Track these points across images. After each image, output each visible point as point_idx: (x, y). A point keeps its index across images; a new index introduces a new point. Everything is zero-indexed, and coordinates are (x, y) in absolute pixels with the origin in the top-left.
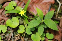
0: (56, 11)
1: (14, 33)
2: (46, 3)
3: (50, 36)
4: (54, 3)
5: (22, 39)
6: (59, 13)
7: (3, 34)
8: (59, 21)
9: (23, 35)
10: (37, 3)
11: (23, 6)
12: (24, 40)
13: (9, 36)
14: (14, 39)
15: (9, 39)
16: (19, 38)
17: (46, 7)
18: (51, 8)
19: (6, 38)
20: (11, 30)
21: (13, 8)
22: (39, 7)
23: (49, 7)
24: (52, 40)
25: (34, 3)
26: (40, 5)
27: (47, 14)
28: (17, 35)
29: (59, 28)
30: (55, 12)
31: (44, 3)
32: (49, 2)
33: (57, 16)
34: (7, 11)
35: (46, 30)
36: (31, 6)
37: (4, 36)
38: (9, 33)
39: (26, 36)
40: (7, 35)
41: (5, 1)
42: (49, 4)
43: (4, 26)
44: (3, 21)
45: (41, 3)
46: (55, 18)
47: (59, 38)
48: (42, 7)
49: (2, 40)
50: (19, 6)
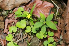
0: (55, 13)
1: (23, 32)
2: (47, 8)
3: (51, 34)
4: (54, 7)
5: (29, 37)
6: (57, 15)
7: (14, 34)
8: (58, 22)
9: (29, 34)
10: (40, 8)
11: (29, 10)
12: (31, 37)
13: (19, 35)
14: (23, 37)
15: (19, 37)
16: (26, 36)
17: (47, 10)
18: (51, 11)
19: (16, 36)
20: (20, 30)
21: (21, 13)
22: (42, 10)
23: (49, 10)
24: (53, 37)
25: (37, 7)
26: (42, 9)
27: (48, 17)
28: (25, 34)
29: (58, 27)
30: (54, 15)
31: (45, 7)
32: (49, 7)
33: (56, 17)
34: (16, 15)
35: (48, 29)
36: (35, 10)
37: (14, 35)
38: (19, 33)
39: (32, 34)
40: (17, 34)
41: (14, 7)
42: (49, 8)
43: (14, 27)
44: (13, 23)
45: (43, 8)
46: (54, 19)
47: (58, 35)
48: (44, 10)
49: (13, 38)
50: (25, 11)
